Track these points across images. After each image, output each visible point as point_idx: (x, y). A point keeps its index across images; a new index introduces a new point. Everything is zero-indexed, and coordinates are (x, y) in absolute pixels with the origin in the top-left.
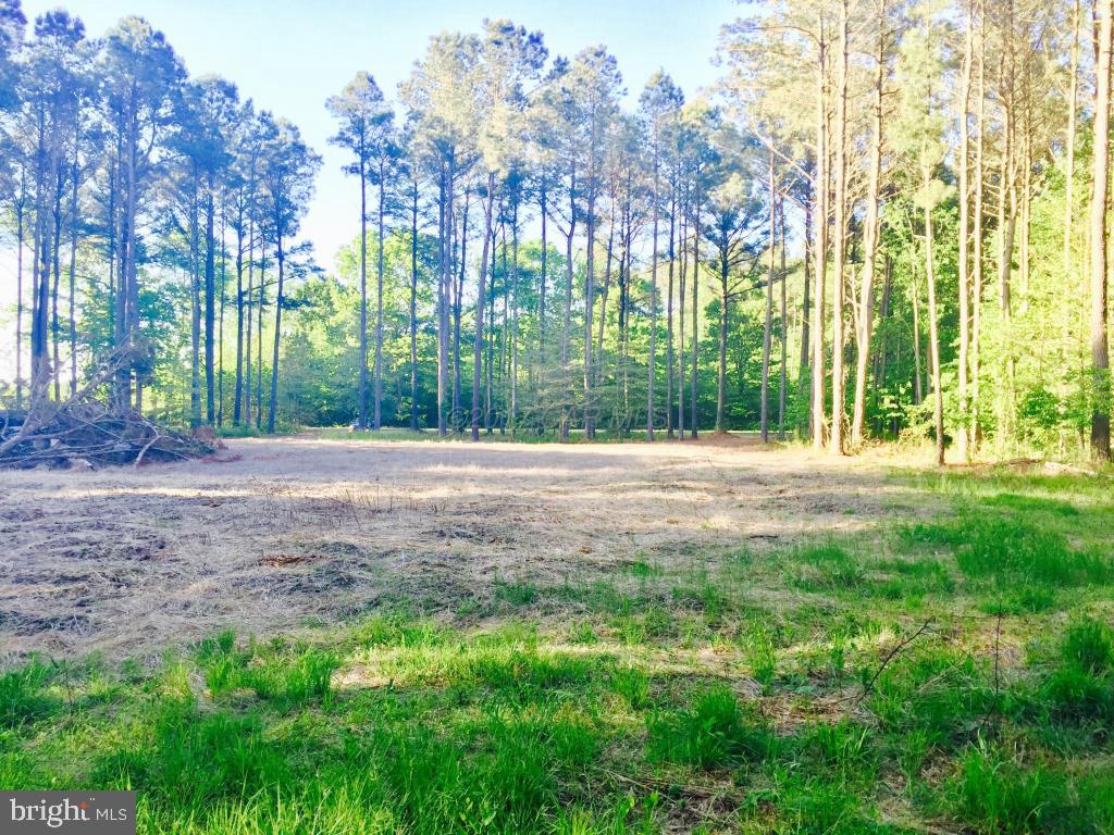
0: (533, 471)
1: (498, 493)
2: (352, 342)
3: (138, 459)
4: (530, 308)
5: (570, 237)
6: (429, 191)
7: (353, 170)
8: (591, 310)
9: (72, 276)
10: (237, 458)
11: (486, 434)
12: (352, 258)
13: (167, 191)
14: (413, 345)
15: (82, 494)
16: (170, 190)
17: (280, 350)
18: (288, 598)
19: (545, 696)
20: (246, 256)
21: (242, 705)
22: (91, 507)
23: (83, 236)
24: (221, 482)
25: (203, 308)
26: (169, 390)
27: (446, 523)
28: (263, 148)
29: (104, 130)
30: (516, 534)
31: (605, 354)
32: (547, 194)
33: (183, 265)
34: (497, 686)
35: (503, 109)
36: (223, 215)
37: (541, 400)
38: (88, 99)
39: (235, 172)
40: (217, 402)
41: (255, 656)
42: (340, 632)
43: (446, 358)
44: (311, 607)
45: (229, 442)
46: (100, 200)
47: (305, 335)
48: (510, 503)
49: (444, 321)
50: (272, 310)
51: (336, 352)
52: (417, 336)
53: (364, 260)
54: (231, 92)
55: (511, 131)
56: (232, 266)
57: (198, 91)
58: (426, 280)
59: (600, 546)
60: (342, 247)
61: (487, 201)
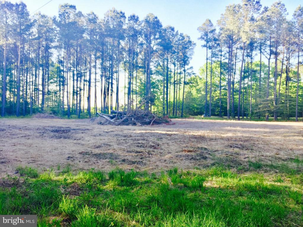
0: (257, 130)
1: (247, 136)
2: (203, 93)
3: (151, 123)
4: (256, 81)
5: (269, 59)
6: (225, 49)
7: (205, 46)
8: (276, 81)
9: (136, 78)
10: (174, 124)
11: (242, 119)
12: (203, 70)
13: (158, 57)
14: (220, 93)
15: (140, 132)
16: (158, 56)
17: (184, 96)
18: (190, 161)
19: (267, 196)
20: (176, 72)
21: (180, 188)
22: (142, 135)
23: (138, 69)
24: (171, 130)
25: (166, 85)
26: (157, 106)
27: (232, 143)
28: (181, 43)
29: (143, 43)
30: (254, 148)
31: (280, 94)
32: (262, 47)
33: (161, 75)
34: (251, 192)
35: (248, 23)
36: (170, 61)
37: (259, 109)
38: (140, 35)
39: (173, 50)
40: (169, 109)
41: (183, 175)
42: (204, 171)
43: (230, 97)
44: (196, 164)
45: (172, 120)
46: (142, 60)
47: (190, 91)
48: (251, 139)
49: (229, 86)
50: (182, 85)
51: (199, 95)
52: (221, 91)
53: (207, 70)
54: (173, 29)
55: (250, 30)
56: (172, 75)
57: (165, 30)
58: (224, 75)
59: (282, 153)
60: (201, 67)
61: (242, 51)
